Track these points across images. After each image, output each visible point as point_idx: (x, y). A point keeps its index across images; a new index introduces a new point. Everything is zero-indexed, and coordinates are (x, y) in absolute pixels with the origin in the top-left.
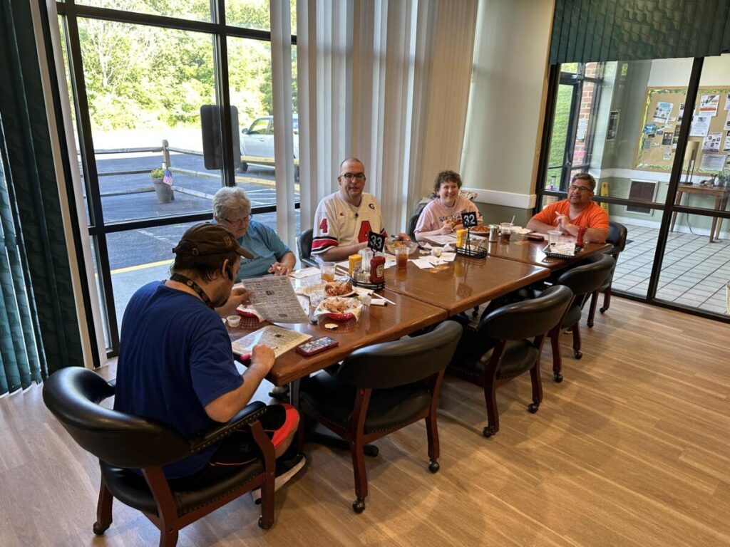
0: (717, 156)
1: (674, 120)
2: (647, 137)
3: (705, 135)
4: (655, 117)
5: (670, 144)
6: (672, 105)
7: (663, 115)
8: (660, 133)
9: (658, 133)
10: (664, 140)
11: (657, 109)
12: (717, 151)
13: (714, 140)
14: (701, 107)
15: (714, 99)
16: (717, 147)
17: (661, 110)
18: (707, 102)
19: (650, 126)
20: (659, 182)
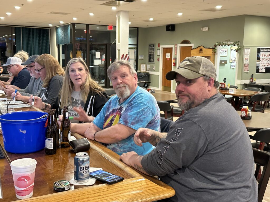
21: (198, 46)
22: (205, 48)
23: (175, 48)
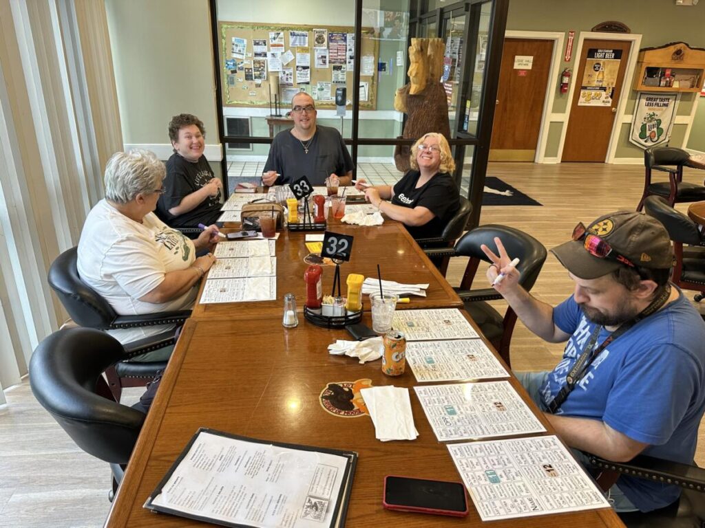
0: (293, 89)
1: (250, 55)
2: (229, 73)
3: (281, 70)
4: (233, 52)
5: (252, 79)
6: (245, 41)
7: (240, 51)
8: (241, 69)
9: (239, 69)
10: (246, 76)
11: (233, 44)
12: (291, 85)
13: (287, 74)
14: (271, 43)
15: (280, 36)
16: (291, 81)
17: (237, 46)
18: (274, 39)
19: (231, 61)
20: (251, 117)
21: (669, 43)
22: (692, 49)
23: (567, 41)
